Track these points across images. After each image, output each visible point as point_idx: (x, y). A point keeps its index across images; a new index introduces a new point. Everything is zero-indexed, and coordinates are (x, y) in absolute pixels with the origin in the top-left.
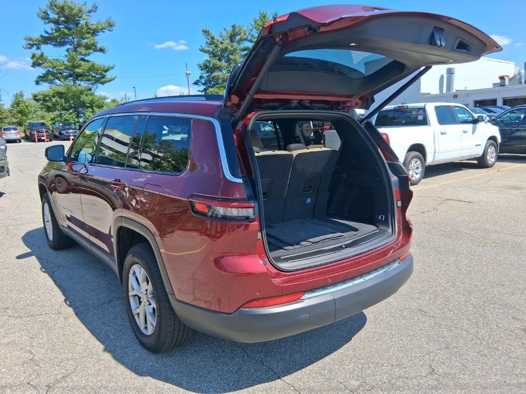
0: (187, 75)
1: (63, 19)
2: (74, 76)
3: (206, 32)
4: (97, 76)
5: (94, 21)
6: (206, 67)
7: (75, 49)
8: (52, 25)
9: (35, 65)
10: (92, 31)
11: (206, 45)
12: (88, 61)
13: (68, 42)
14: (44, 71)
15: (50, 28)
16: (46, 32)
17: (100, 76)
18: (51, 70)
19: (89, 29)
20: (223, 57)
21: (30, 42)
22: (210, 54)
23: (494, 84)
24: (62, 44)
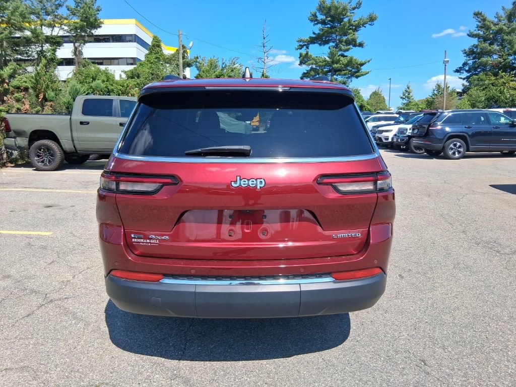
0: (445, 63)
1: (330, 19)
2: (333, 71)
3: (477, 14)
4: (353, 70)
5: (356, 17)
6: (470, 53)
7: (337, 46)
8: (320, 26)
9: (301, 63)
10: (354, 27)
11: (477, 29)
12: (346, 56)
13: (331, 40)
14: (308, 68)
15: (317, 29)
16: (314, 33)
17: (355, 70)
18: (314, 66)
19: (352, 25)
20: (496, 40)
21: (301, 43)
22: (479, 38)
24: (327, 42)
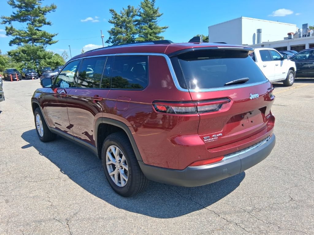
0: (102, 37)
1: (24, 5)
2: (33, 40)
3: (111, 11)
4: (47, 40)
5: (43, 5)
6: (112, 32)
7: (33, 24)
8: (17, 9)
9: (8, 34)
10: (42, 12)
11: (112, 19)
12: (41, 30)
13: (28, 19)
14: (14, 38)
16: (14, 13)
17: (48, 40)
18: (18, 37)
19: (41, 11)
20: (123, 25)
21: (5, 20)
22: (115, 24)
23: (285, 38)
24: (24, 21)
